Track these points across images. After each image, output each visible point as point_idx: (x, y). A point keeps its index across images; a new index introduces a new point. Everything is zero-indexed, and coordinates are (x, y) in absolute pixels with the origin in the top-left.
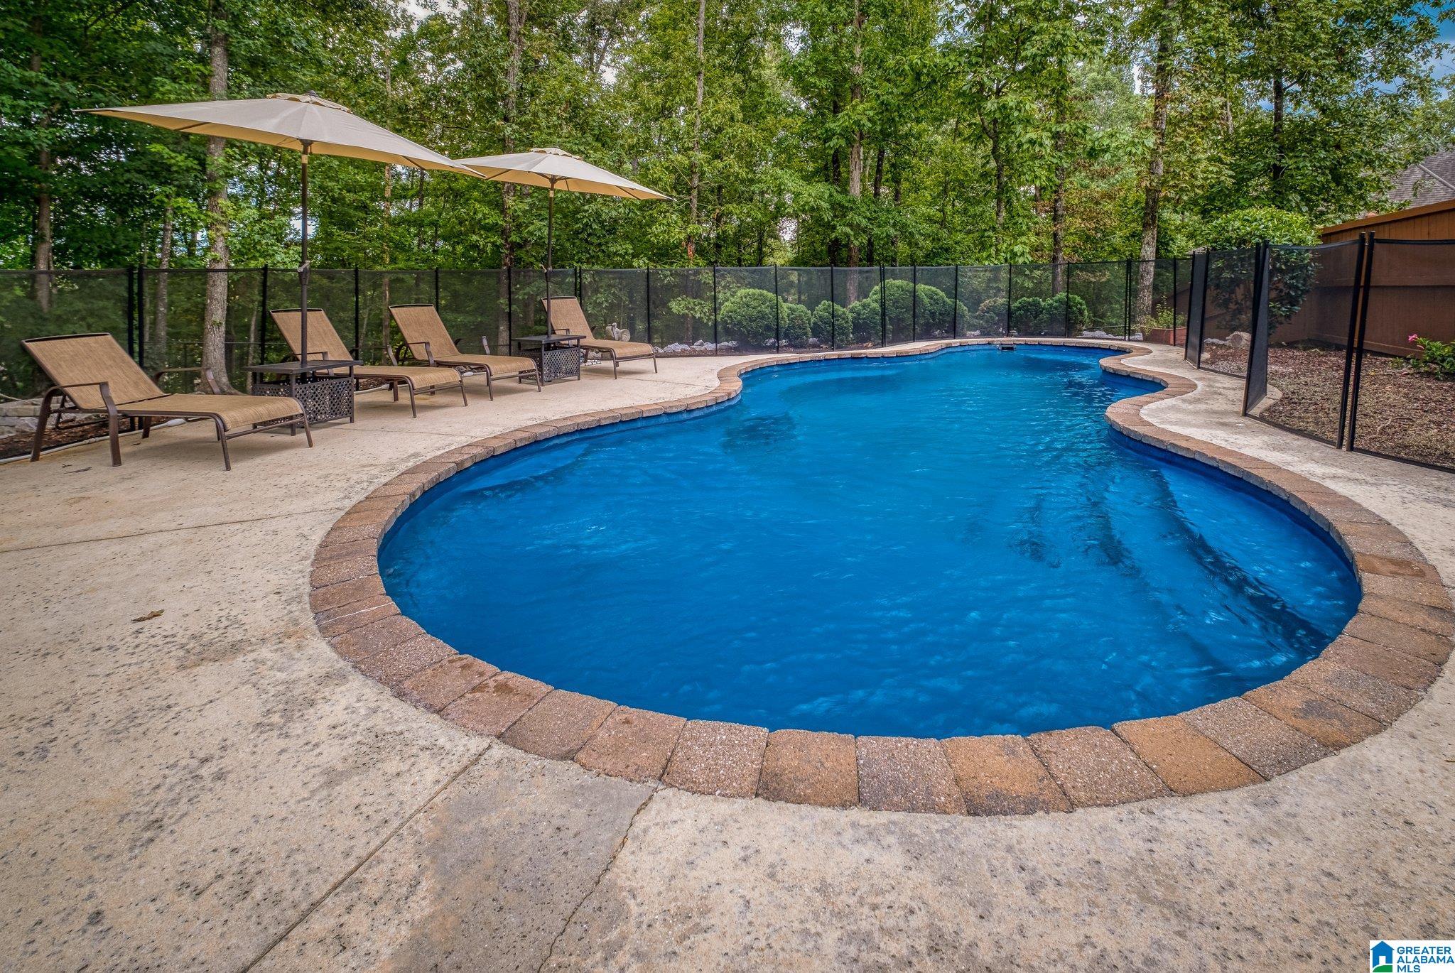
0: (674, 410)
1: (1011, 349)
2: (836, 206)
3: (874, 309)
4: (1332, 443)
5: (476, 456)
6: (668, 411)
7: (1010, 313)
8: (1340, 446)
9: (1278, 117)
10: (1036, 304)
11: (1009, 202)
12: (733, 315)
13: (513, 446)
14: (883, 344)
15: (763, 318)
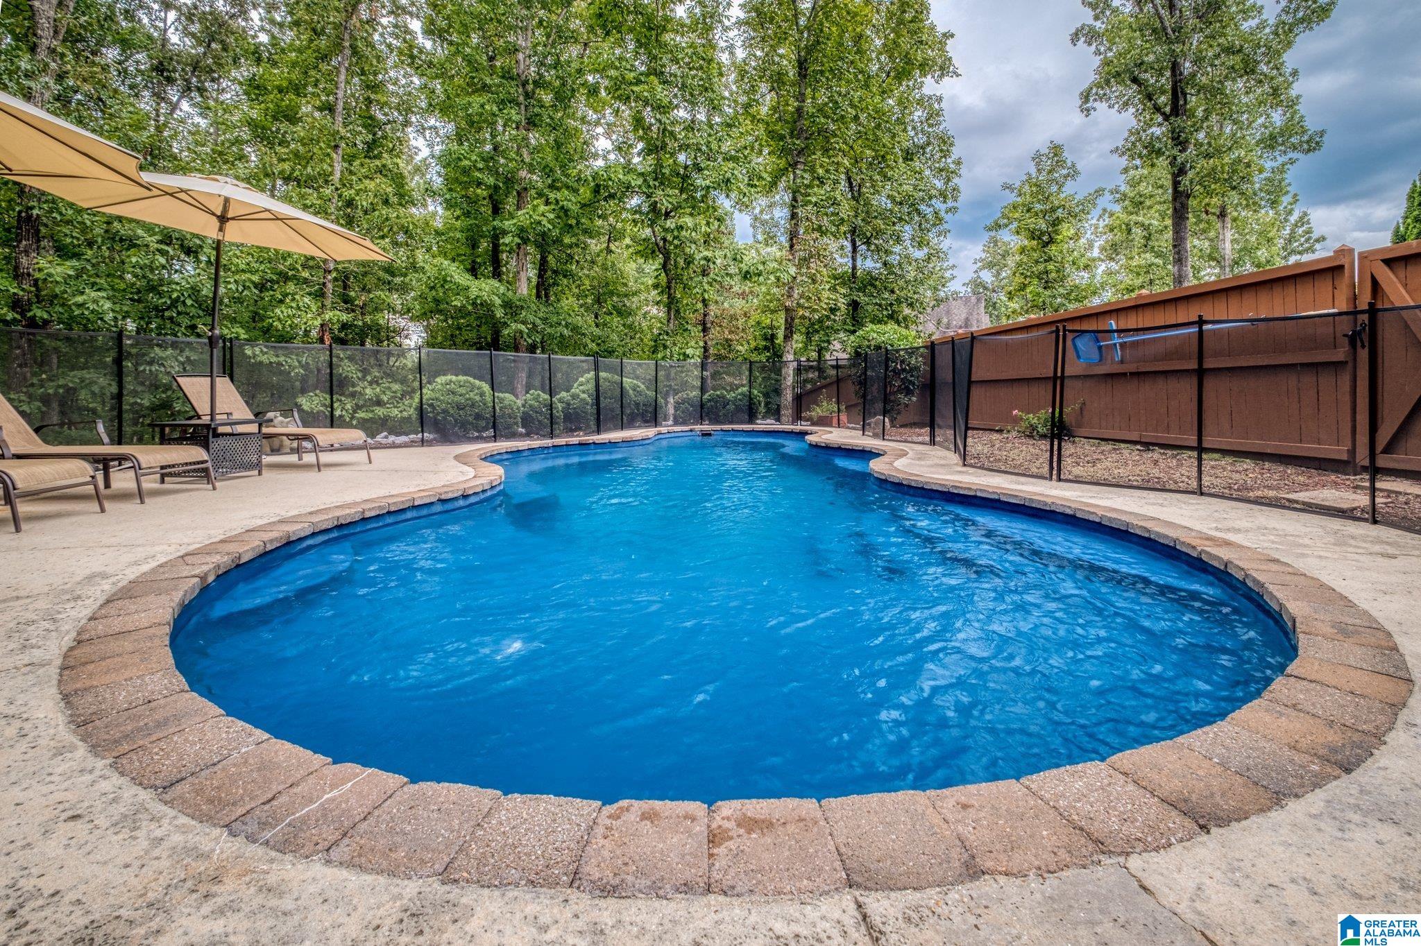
0: (450, 496)
1: (710, 435)
2: (507, 305)
3: (584, 400)
4: (1045, 478)
5: (219, 566)
6: (443, 497)
7: (702, 406)
8: (1051, 479)
9: (854, 268)
10: (724, 397)
11: (678, 311)
12: (436, 403)
13: (261, 550)
14: (598, 432)
15: (473, 405)
